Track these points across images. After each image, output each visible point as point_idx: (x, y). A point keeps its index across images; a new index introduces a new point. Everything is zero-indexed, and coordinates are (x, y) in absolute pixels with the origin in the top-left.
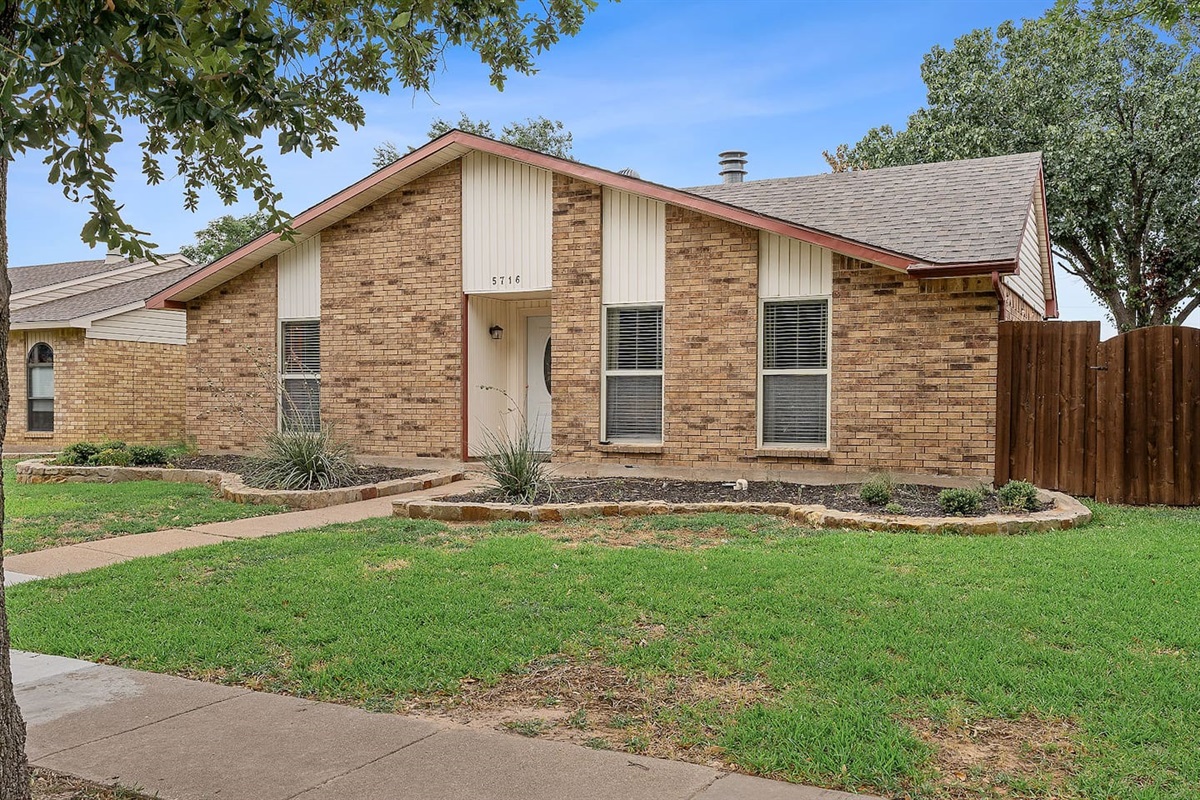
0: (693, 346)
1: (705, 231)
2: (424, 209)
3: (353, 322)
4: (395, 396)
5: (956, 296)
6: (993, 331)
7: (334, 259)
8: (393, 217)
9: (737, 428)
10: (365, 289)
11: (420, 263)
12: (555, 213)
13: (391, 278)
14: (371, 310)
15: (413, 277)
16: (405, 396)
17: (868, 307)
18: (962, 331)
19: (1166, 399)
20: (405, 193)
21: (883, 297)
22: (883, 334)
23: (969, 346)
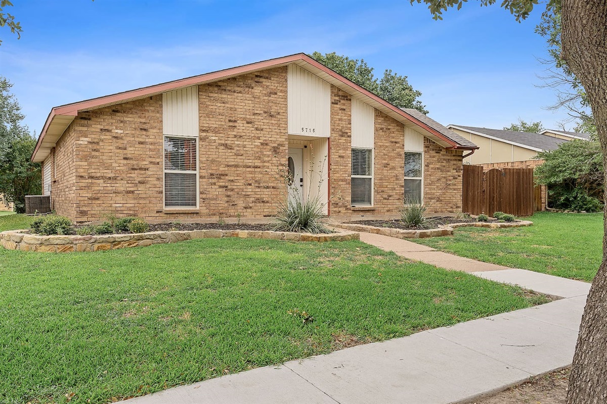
0: (385, 167)
1: (388, 122)
2: (267, 86)
3: (223, 142)
4: (250, 185)
5: (454, 156)
6: (462, 167)
7: (209, 103)
8: (249, 87)
9: (398, 199)
10: (231, 124)
11: (265, 115)
12: (332, 103)
13: (248, 120)
14: (235, 136)
15: (261, 121)
16: (257, 185)
17: (434, 157)
18: (455, 167)
19: (495, 189)
20: (257, 76)
21: (438, 154)
22: (437, 166)
23: (457, 172)
